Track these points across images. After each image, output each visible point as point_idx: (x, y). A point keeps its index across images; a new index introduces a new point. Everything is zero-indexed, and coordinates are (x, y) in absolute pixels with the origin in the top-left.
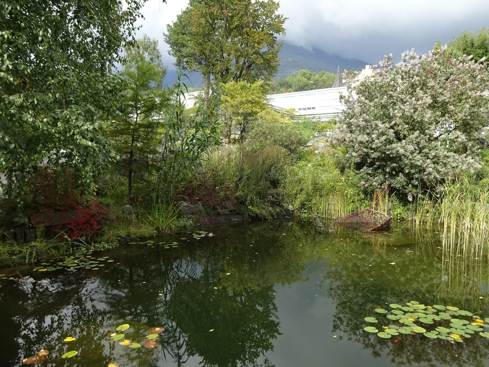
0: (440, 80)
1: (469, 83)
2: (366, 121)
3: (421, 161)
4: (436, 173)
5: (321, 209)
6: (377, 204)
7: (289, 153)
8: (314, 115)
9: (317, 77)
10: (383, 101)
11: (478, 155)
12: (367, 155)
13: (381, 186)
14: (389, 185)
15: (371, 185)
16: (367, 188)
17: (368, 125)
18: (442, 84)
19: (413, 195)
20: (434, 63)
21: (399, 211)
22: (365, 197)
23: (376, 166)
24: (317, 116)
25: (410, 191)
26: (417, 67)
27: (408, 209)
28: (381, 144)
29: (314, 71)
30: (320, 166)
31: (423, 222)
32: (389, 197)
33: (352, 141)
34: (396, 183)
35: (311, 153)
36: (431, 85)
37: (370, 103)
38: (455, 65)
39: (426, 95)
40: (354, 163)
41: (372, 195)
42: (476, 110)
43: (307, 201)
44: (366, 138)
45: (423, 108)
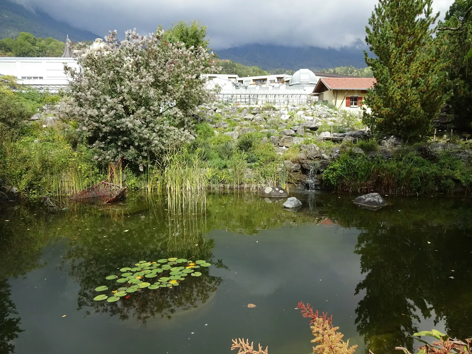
0: (160, 62)
1: (183, 67)
2: (95, 95)
3: (148, 135)
4: (161, 145)
5: (53, 188)
6: (112, 177)
7: (8, 127)
8: (41, 85)
9: (43, 43)
10: (110, 77)
11: (193, 129)
12: (99, 129)
13: (114, 160)
14: (122, 158)
15: (105, 159)
16: (101, 162)
17: (97, 99)
18: (163, 66)
19: (143, 165)
20: (155, 45)
21: (133, 181)
22: (99, 171)
23: (108, 140)
24: (45, 87)
25: (141, 163)
26: (139, 47)
27: (141, 179)
28: (111, 119)
29: (40, 36)
30: (49, 141)
31: (154, 189)
32: (123, 170)
33: (82, 115)
34: (128, 155)
35: (38, 127)
36: (153, 65)
37: (97, 77)
38: (172, 50)
39: (149, 74)
40: (87, 137)
41: (107, 168)
42: (189, 91)
43: (35, 180)
44: (95, 112)
45: (147, 85)
